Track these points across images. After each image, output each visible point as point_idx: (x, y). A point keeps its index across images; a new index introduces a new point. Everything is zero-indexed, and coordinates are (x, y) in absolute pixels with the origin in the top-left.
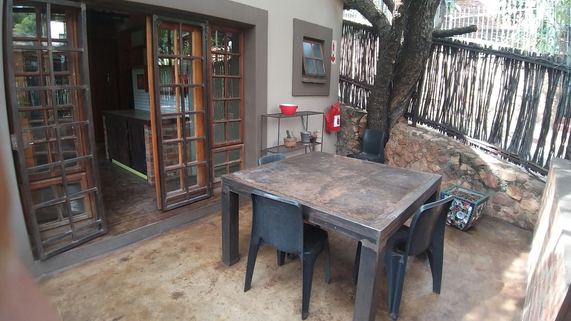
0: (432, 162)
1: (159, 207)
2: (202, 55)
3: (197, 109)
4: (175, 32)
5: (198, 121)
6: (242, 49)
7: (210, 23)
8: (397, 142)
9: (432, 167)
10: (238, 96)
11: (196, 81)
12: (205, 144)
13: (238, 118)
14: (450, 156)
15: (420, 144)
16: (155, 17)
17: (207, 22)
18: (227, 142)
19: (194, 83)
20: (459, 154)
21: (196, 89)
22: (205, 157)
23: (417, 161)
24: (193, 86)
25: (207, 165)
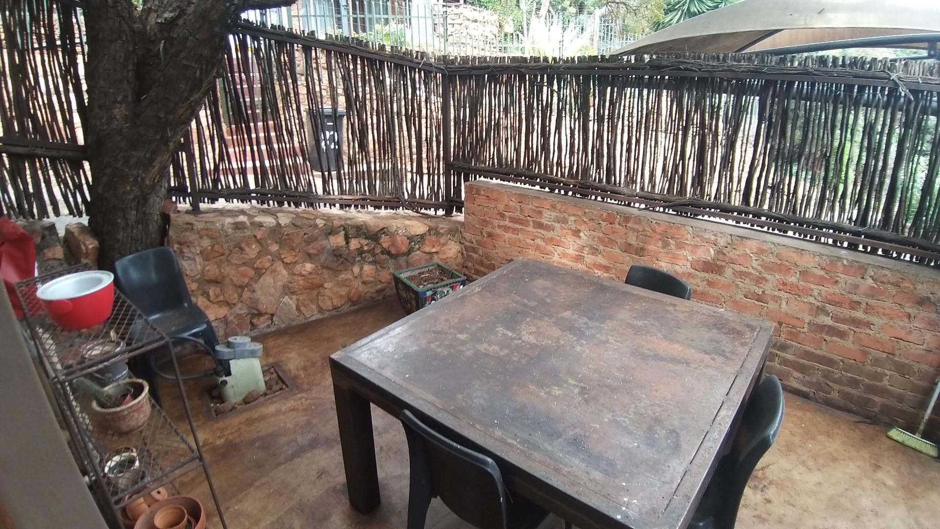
0: (295, 263)
8: (198, 259)
9: (299, 269)
14: (327, 238)
15: (259, 242)
20: (342, 228)
23: (264, 273)
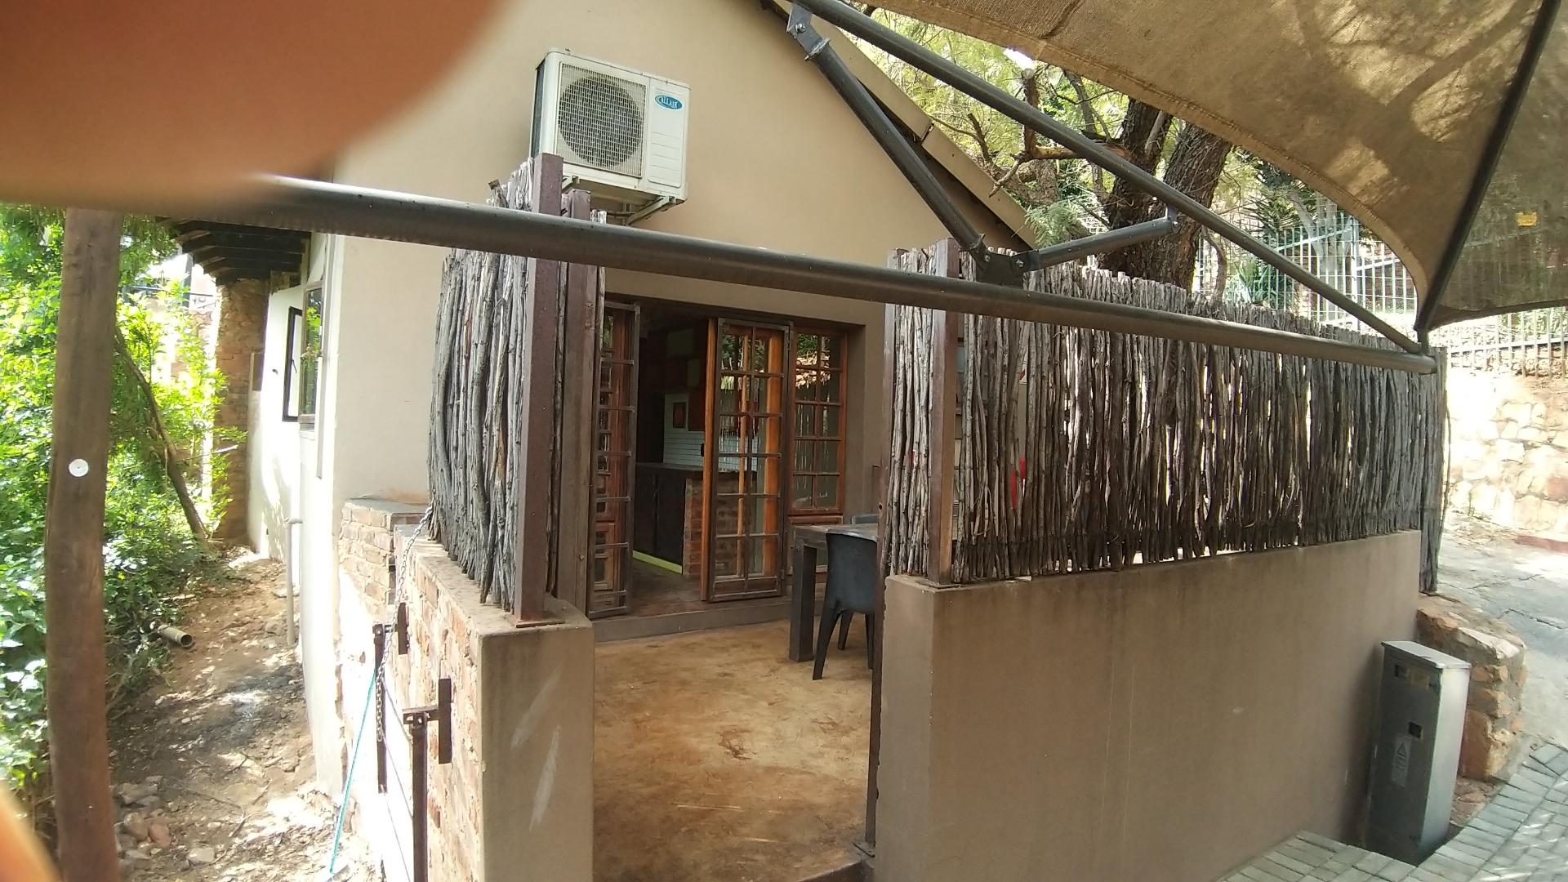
1: (703, 596)
2: (782, 372)
3: (770, 450)
4: (746, 338)
5: (769, 468)
6: (845, 360)
7: (795, 326)
10: (836, 435)
11: (770, 409)
12: (778, 506)
13: (835, 470)
16: (721, 321)
17: (791, 324)
18: (813, 508)
19: (768, 412)
21: (771, 420)
22: (777, 528)
24: (766, 416)
25: (780, 539)
